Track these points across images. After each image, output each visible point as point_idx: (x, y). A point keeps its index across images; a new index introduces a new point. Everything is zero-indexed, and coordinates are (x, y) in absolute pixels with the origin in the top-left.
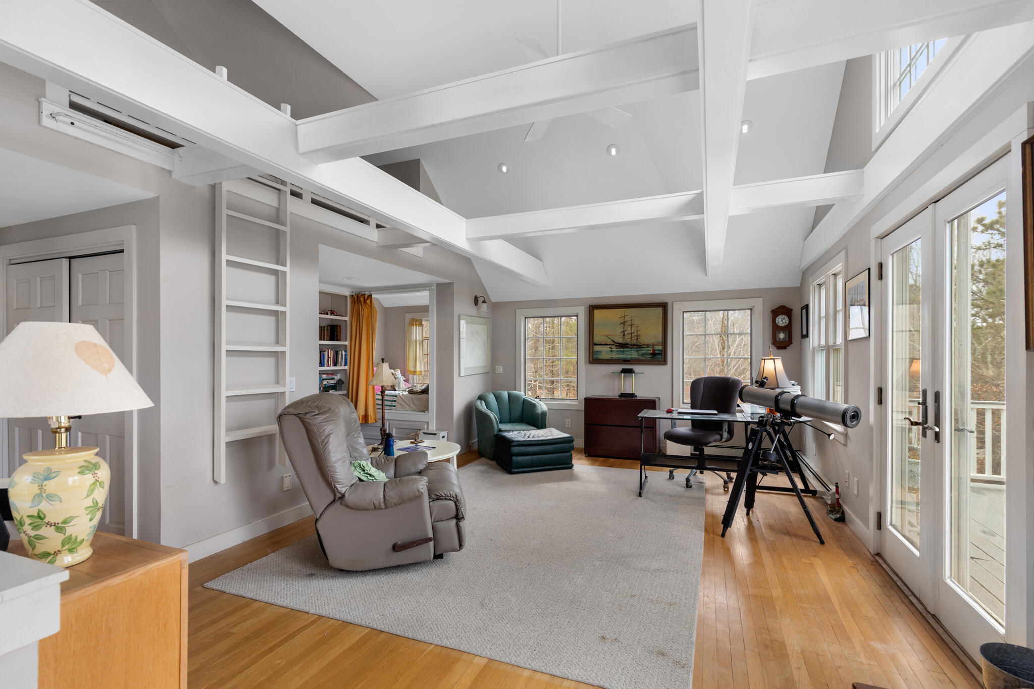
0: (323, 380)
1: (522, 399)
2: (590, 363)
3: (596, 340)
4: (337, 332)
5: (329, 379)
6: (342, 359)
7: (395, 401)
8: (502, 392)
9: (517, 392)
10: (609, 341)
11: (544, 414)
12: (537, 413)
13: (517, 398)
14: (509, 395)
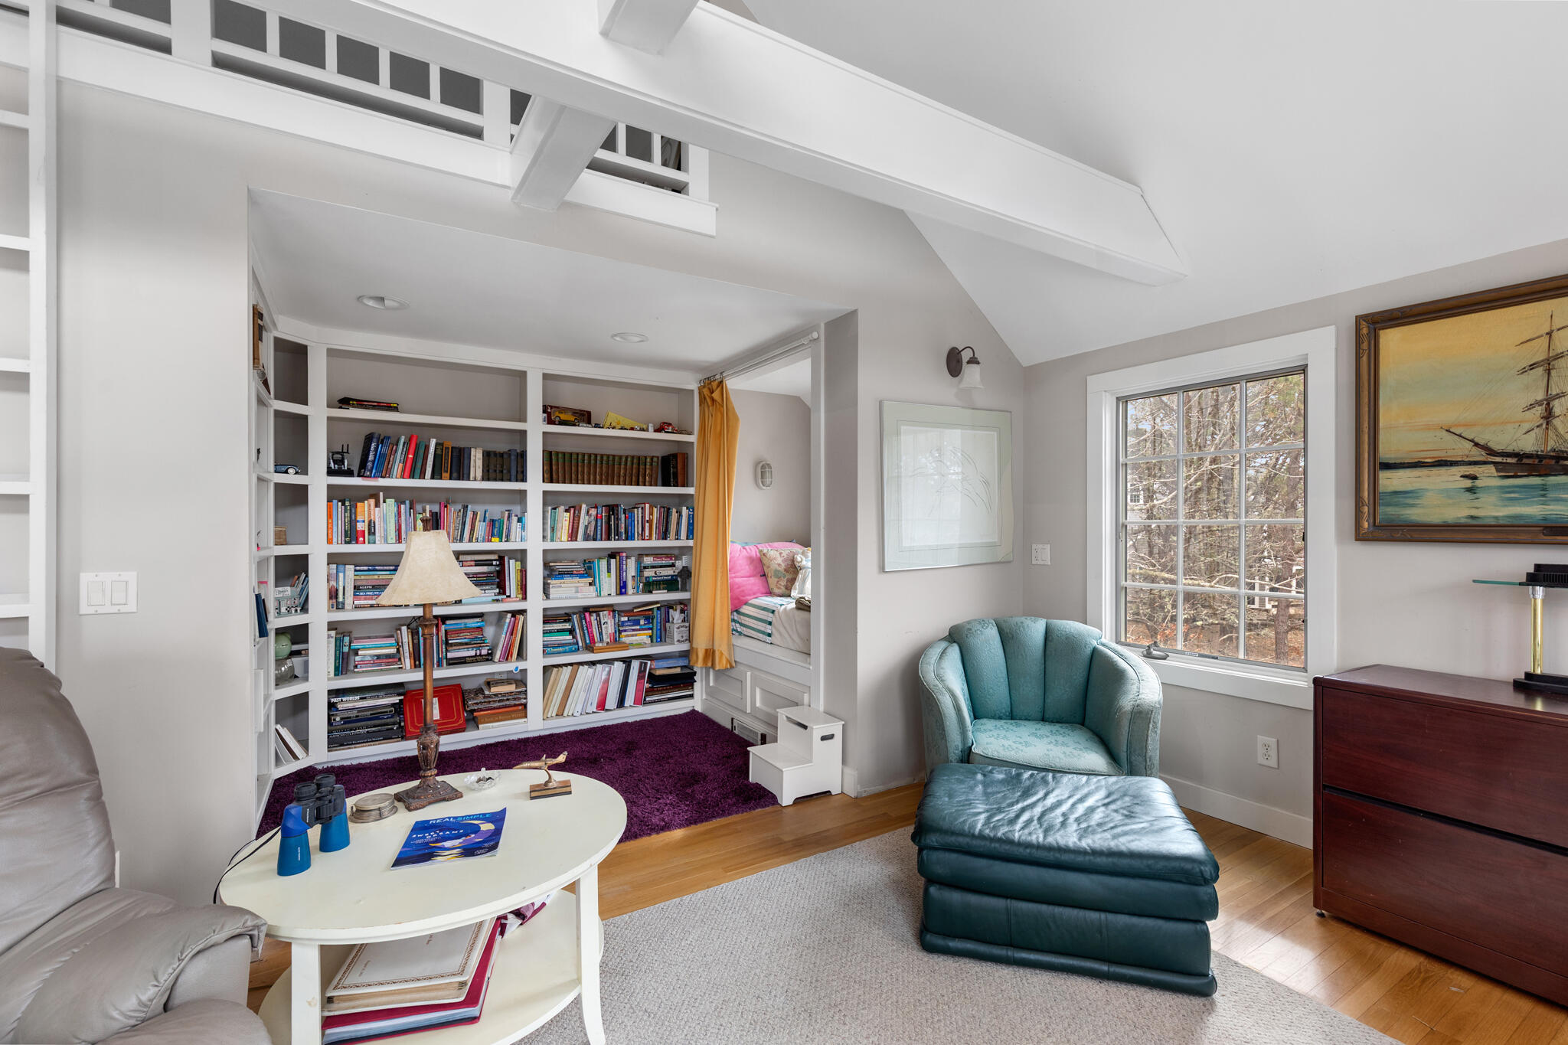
0: (645, 568)
1: (1088, 651)
2: (1361, 537)
3: (1388, 449)
4: (676, 467)
5: (661, 567)
6: (679, 524)
7: (770, 623)
8: (1028, 622)
9: (1073, 626)
10: (1463, 450)
11: (1142, 715)
12: (1120, 708)
13: (1072, 644)
14: (1048, 633)
